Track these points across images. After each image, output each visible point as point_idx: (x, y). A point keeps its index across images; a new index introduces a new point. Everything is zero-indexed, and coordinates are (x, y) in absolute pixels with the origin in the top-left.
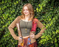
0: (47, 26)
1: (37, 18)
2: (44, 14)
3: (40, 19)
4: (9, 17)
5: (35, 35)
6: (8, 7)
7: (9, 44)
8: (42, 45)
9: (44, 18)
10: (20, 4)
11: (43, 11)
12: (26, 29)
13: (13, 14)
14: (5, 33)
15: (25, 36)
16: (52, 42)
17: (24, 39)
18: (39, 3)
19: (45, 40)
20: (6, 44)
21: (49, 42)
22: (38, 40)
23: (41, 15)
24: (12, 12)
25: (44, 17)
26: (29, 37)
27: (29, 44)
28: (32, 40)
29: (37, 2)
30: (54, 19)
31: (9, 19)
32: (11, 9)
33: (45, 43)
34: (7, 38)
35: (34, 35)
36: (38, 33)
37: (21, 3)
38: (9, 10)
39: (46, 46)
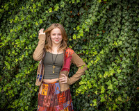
0: (90, 64)
1: (73, 49)
2: (85, 42)
3: (79, 51)
4: (26, 45)
5: (69, 77)
6: (26, 29)
7: (25, 89)
8: (80, 95)
9: (85, 50)
10: (47, 24)
11: (84, 38)
12: (54, 67)
13: (33, 40)
15: (51, 79)
16: (96, 92)
17: (49, 84)
18: (78, 24)
19: (86, 88)
20: (19, 89)
21: (92, 90)
22: (73, 86)
23: (81, 45)
24: (31, 37)
25: (86, 47)
26: (58, 82)
27: (58, 92)
28: (62, 86)
29: (75, 22)
30: (102, 52)
31: (26, 48)
32: (30, 31)
33: (85, 92)
34: (21, 79)
35: (66, 77)
36: (74, 74)
37: (49, 22)
38: (26, 33)
39: (87, 97)
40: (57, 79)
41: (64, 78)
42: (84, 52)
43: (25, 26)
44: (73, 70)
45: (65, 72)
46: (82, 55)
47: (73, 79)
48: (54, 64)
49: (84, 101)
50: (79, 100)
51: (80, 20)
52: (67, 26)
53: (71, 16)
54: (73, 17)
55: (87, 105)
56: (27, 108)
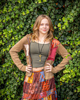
0: (74, 54)
1: (58, 40)
2: (70, 33)
4: (13, 35)
6: (12, 19)
7: (11, 79)
8: (65, 84)
9: (70, 40)
10: (33, 16)
11: (69, 29)
13: (20, 31)
14: (6, 60)
16: (79, 80)
17: (35, 72)
18: (63, 16)
19: (70, 76)
20: (5, 78)
21: (76, 79)
22: (58, 75)
23: (66, 36)
24: (18, 27)
25: (70, 38)
29: (61, 14)
31: (13, 38)
32: (17, 21)
33: (69, 81)
34: (8, 69)
36: (59, 63)
37: (35, 13)
38: (13, 24)
39: (70, 86)
40: (42, 68)
41: (49, 67)
42: (69, 43)
43: (13, 16)
44: (58, 60)
45: (50, 61)
46: (67, 46)
47: (58, 69)
48: (40, 53)
49: (68, 90)
50: (63, 89)
51: (65, 12)
52: (53, 17)
53: (56, 8)
54: (59, 9)
55: (71, 93)
56: (13, 96)
